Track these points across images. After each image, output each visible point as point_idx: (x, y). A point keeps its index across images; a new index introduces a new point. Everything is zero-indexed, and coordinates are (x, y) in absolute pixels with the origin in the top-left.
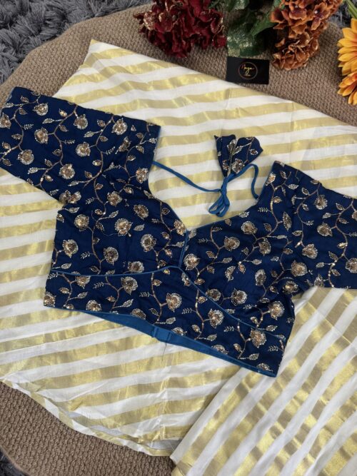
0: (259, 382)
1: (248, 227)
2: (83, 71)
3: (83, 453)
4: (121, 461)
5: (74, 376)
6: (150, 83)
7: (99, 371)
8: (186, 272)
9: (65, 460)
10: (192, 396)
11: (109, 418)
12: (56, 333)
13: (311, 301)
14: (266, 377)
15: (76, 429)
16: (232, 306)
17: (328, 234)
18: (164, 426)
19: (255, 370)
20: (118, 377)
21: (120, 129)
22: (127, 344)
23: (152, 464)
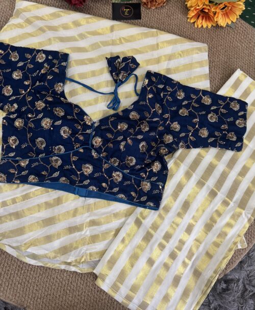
0: (148, 215)
1: (134, 115)
2: (13, 21)
3: (35, 278)
4: (61, 280)
5: (24, 227)
6: (59, 25)
7: (41, 222)
8: (94, 149)
9: (23, 284)
10: (106, 230)
11: (51, 252)
12: (9, 200)
13: (178, 158)
14: (153, 211)
15: (29, 263)
16: (127, 168)
17: (186, 114)
18: (88, 252)
19: (145, 207)
20: (55, 224)
21: (41, 58)
22: (58, 201)
23: (83, 278)
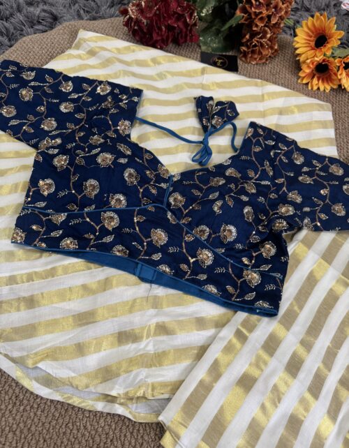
1: (232, 173)
5: (39, 324)
6: (132, 61)
7: (70, 319)
8: (171, 211)
10: (182, 345)
11: (80, 376)
12: (22, 275)
13: (303, 242)
15: (37, 392)
16: (222, 244)
17: (309, 182)
18: (150, 381)
21: (104, 90)
22: (106, 285)
